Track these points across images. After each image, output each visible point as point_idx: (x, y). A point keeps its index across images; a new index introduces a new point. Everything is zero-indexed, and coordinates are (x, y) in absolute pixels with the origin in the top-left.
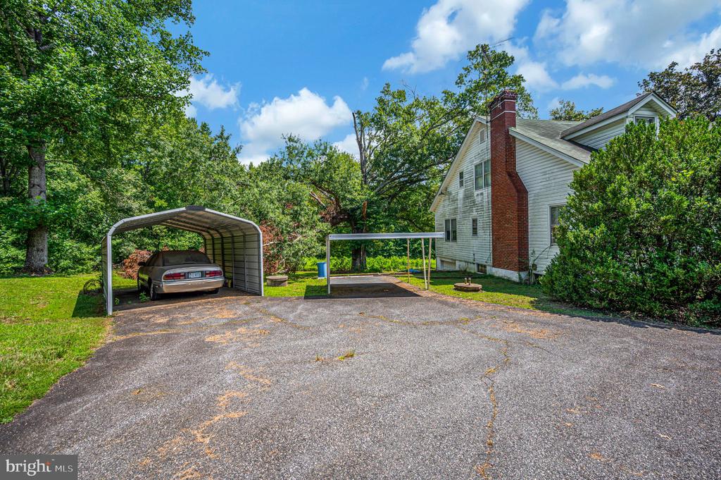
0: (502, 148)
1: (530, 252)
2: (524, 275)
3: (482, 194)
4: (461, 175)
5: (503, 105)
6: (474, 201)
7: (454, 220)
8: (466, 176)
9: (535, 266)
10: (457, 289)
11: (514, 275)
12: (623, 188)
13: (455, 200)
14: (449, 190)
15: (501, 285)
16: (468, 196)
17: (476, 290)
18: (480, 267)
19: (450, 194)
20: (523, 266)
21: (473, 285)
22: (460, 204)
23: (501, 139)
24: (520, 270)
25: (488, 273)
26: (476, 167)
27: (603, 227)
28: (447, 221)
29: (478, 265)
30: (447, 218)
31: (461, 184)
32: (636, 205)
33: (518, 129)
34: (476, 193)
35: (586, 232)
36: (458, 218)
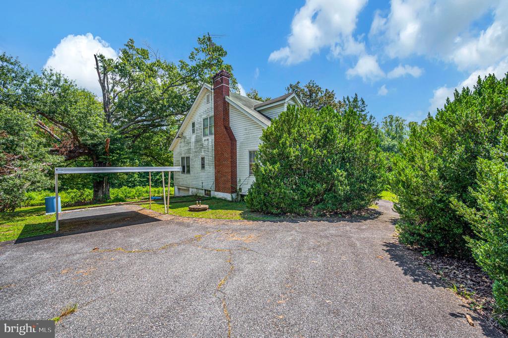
0: (221, 109)
1: (238, 180)
2: (234, 195)
3: (208, 140)
4: (193, 124)
5: (222, 79)
6: (202, 145)
7: (188, 158)
8: (197, 126)
9: (240, 189)
10: (191, 210)
11: (228, 196)
12: (287, 142)
13: (189, 143)
14: (184, 135)
15: (221, 204)
16: (198, 141)
17: (205, 210)
18: (207, 192)
19: (185, 138)
20: (233, 190)
21: (202, 206)
22: (192, 146)
23: (220, 103)
24: (232, 192)
25: (212, 196)
26: (204, 120)
27: (278, 165)
28: (183, 158)
29: (205, 190)
30: (183, 156)
31: (193, 131)
32: (293, 152)
33: (231, 98)
34: (204, 139)
35: (271, 167)
36: (191, 156)
